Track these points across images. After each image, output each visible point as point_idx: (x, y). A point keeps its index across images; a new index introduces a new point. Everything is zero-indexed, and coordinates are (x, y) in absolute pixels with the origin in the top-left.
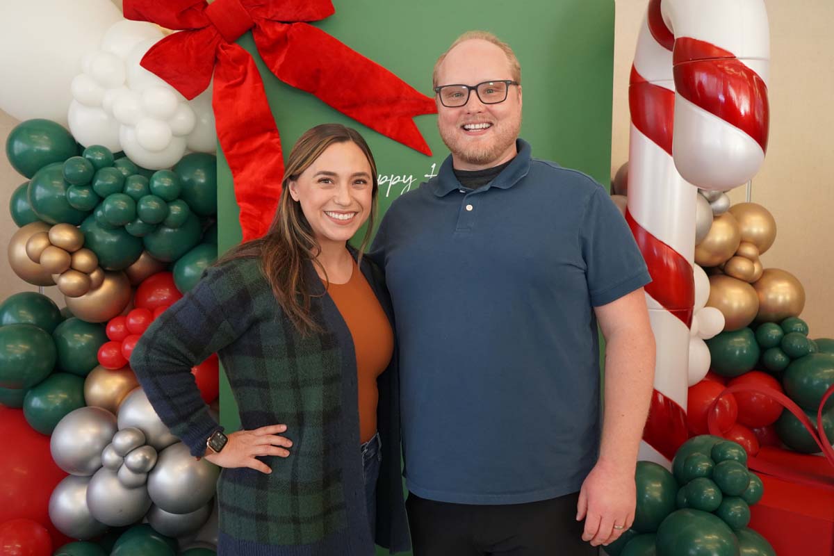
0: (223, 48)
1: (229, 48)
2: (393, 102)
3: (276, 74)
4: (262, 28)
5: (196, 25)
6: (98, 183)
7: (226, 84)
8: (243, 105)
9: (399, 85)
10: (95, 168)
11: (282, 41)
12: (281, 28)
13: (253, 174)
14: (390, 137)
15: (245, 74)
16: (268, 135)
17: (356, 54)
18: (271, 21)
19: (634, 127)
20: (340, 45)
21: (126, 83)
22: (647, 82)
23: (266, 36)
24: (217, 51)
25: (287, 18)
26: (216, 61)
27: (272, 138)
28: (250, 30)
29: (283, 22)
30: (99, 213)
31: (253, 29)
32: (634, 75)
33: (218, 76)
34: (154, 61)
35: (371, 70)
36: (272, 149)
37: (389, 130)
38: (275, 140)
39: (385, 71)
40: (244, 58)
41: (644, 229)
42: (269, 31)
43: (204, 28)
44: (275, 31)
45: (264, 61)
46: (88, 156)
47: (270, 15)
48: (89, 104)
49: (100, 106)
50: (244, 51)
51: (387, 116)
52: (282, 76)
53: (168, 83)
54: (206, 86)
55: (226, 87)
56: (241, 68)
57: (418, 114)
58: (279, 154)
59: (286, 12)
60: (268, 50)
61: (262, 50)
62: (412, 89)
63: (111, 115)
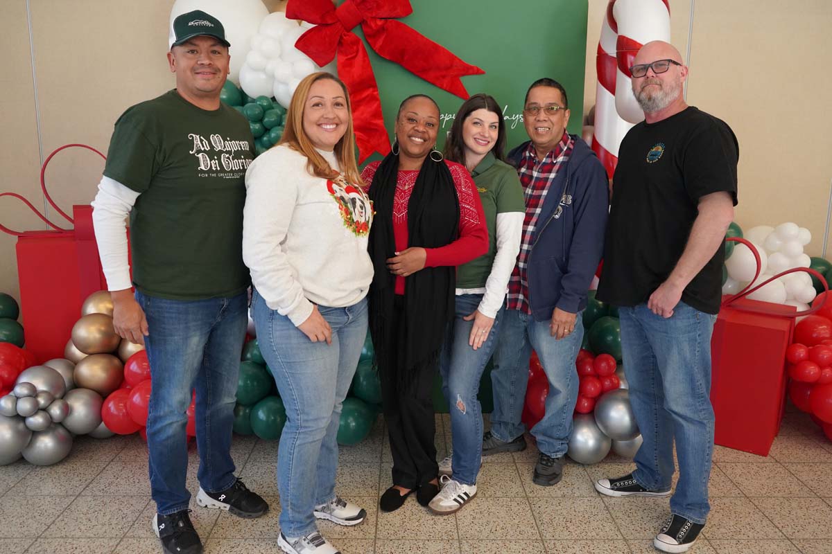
0: (345, 36)
1: (348, 35)
2: (448, 68)
3: (377, 51)
4: (369, 23)
5: (330, 22)
6: (266, 119)
7: (346, 58)
8: (357, 70)
9: (452, 58)
10: (265, 110)
11: (382, 30)
12: (379, 23)
13: (362, 114)
14: (445, 90)
15: (357, 52)
16: (371, 90)
17: (427, 40)
18: (374, 18)
19: (599, 83)
20: (418, 34)
21: (280, 56)
22: (607, 54)
23: (371, 27)
24: (341, 37)
25: (384, 16)
26: (340, 43)
27: (374, 91)
28: (360, 24)
29: (381, 18)
30: (265, 139)
31: (363, 23)
32: (600, 50)
33: (340, 52)
34: (303, 44)
35: (436, 48)
36: (374, 98)
37: (445, 86)
38: (375, 93)
39: (443, 49)
40: (357, 41)
41: (603, 148)
42: (373, 25)
43: (334, 23)
44: (376, 25)
45: (369, 43)
46: (258, 103)
47: (374, 15)
48: (256, 69)
49: (264, 70)
50: (357, 37)
51: (444, 77)
52: (380, 54)
53: (310, 56)
54: (332, 59)
55: (346, 60)
56: (355, 48)
57: (463, 75)
58: (378, 102)
59: (384, 12)
60: (371, 36)
61: (368, 36)
62: (460, 60)
63: (272, 77)
